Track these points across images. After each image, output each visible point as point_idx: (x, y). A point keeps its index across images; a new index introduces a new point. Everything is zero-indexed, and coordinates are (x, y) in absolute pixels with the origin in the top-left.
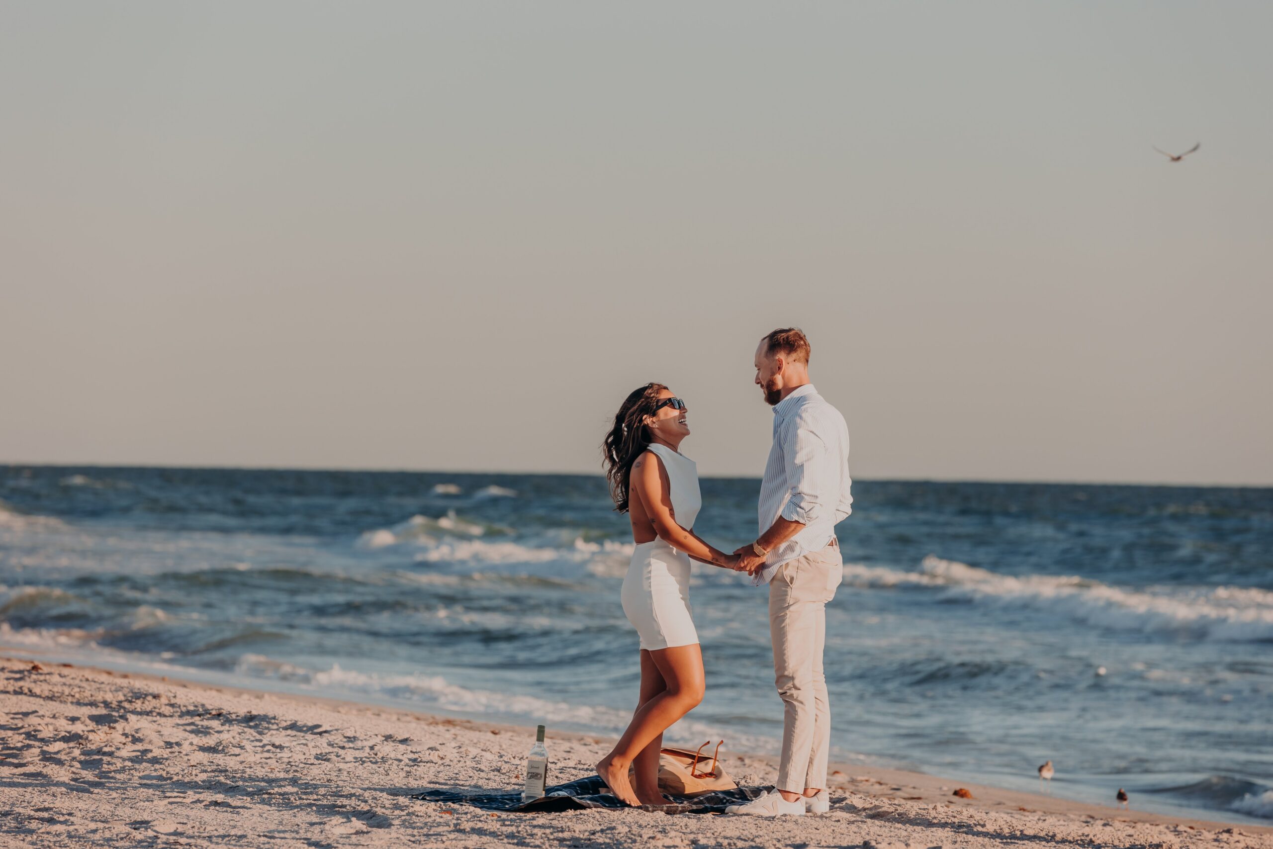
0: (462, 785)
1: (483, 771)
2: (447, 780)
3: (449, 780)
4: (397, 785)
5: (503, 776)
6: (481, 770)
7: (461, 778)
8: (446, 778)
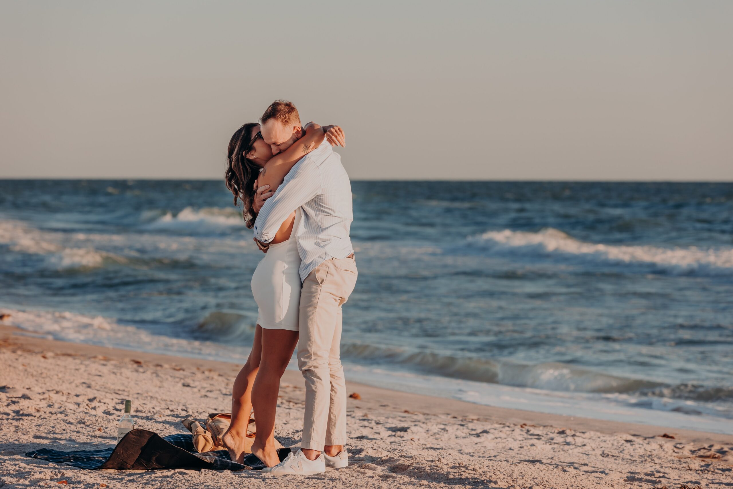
0: (60, 439)
1: (72, 424)
2: (46, 433)
3: (49, 433)
4: (11, 440)
5: (88, 429)
6: (70, 423)
7: (57, 431)
8: (46, 431)
